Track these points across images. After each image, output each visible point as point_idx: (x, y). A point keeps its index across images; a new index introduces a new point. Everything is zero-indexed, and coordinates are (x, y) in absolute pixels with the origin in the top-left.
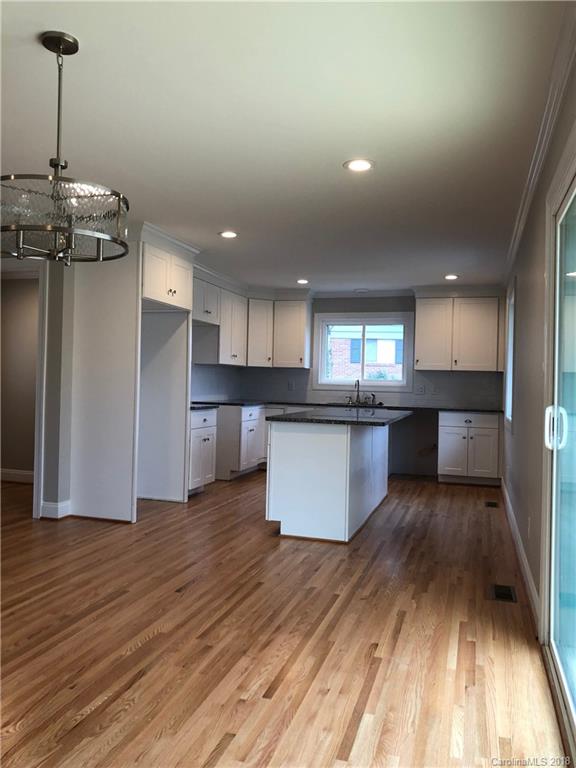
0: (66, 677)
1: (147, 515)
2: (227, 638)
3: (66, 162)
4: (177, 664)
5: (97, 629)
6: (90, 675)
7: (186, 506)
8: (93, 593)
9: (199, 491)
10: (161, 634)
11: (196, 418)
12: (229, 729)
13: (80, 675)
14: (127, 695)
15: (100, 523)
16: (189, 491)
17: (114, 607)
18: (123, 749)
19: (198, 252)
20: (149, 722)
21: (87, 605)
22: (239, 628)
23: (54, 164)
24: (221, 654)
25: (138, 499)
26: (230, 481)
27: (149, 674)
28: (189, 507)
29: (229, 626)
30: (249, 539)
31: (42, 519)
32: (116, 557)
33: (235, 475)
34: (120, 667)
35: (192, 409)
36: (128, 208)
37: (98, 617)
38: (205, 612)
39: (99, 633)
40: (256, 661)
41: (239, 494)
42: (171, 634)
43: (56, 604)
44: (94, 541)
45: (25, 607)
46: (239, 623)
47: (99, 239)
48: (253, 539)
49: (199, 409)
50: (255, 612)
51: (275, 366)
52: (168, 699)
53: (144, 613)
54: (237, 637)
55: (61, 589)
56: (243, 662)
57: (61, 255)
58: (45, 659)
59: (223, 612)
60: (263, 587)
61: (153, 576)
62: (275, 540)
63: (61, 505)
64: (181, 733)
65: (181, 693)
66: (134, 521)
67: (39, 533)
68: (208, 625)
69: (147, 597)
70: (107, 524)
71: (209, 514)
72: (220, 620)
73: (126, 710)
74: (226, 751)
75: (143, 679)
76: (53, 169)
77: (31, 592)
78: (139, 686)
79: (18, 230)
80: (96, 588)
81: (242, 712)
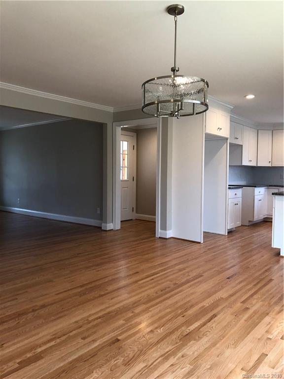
0: (180, 312)
1: (208, 239)
2: (256, 305)
3: (178, 68)
4: (232, 314)
5: (191, 292)
6: (190, 312)
7: (227, 237)
8: (187, 274)
9: (233, 230)
10: (222, 298)
11: (231, 193)
12: (264, 351)
13: (186, 312)
14: (209, 324)
15: (187, 242)
16: (228, 230)
17: (198, 282)
18: (210, 350)
19: (232, 107)
20: (221, 340)
21: (185, 279)
22: (262, 301)
23: (173, 70)
24: (255, 313)
25: (204, 232)
26: (249, 226)
27: (219, 316)
28: (228, 237)
29: (257, 299)
30: (263, 256)
31: (160, 238)
32: (196, 259)
33: (251, 223)
34: (204, 311)
35: (229, 188)
36: (208, 87)
37: (191, 286)
38: (244, 291)
39: (192, 294)
40: (274, 320)
41: (254, 233)
42: (227, 299)
43: (171, 277)
44: (184, 250)
45: (158, 277)
46: (263, 298)
47: (194, 104)
48: (265, 257)
49: (233, 188)
50: (271, 294)
51: (273, 166)
52: (230, 331)
53: (213, 287)
54: (263, 305)
55: (172, 271)
56: (267, 319)
57: (176, 113)
58: (169, 302)
59: (253, 291)
60: (273, 281)
61: (214, 269)
62: (278, 258)
63: (168, 232)
64: (238, 348)
65: (236, 328)
66: (202, 242)
67: (159, 244)
68: (246, 297)
69: (213, 279)
70: (189, 243)
71: (240, 242)
72: (252, 296)
73: (209, 332)
74: (263, 362)
75: (216, 318)
76: (173, 73)
77: (160, 270)
78: (215, 321)
79: (158, 104)
80: (188, 272)
81: (270, 344)
